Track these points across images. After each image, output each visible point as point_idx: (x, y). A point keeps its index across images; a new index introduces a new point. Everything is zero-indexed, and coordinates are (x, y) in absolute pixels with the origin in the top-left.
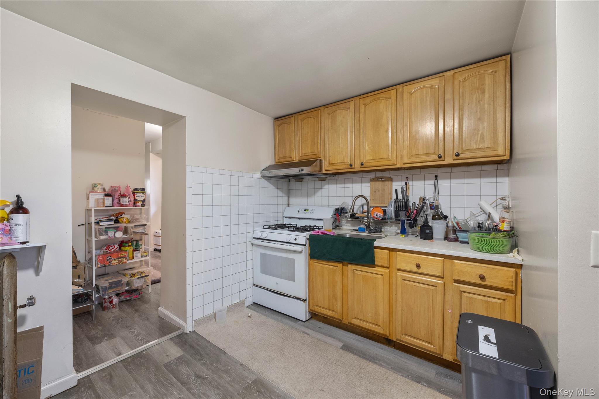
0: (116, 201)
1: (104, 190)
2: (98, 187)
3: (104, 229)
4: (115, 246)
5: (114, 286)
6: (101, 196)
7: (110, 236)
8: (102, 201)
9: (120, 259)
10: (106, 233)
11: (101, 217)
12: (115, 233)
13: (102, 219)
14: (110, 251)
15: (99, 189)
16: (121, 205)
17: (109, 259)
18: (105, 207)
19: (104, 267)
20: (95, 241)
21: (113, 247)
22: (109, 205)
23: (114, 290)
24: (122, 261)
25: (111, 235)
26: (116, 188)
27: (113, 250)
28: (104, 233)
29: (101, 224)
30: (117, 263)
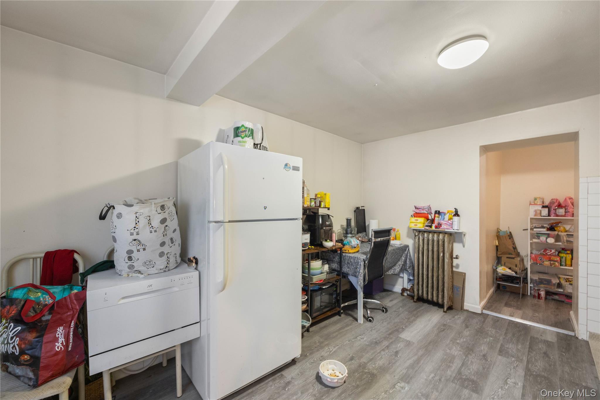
0: (552, 211)
1: (543, 203)
2: (538, 200)
3: (536, 234)
4: (551, 251)
5: (545, 283)
6: (539, 208)
7: (542, 241)
8: (539, 212)
9: (552, 262)
10: (538, 237)
11: (536, 225)
12: (547, 239)
13: (536, 226)
14: (546, 253)
15: (539, 202)
16: (557, 216)
17: (541, 259)
18: (542, 216)
19: (536, 264)
20: (530, 243)
21: (550, 251)
22: (545, 215)
23: (545, 286)
24: (554, 264)
25: (543, 239)
26: (554, 201)
27: (549, 254)
28: (536, 238)
29: (535, 230)
30: (549, 264)
